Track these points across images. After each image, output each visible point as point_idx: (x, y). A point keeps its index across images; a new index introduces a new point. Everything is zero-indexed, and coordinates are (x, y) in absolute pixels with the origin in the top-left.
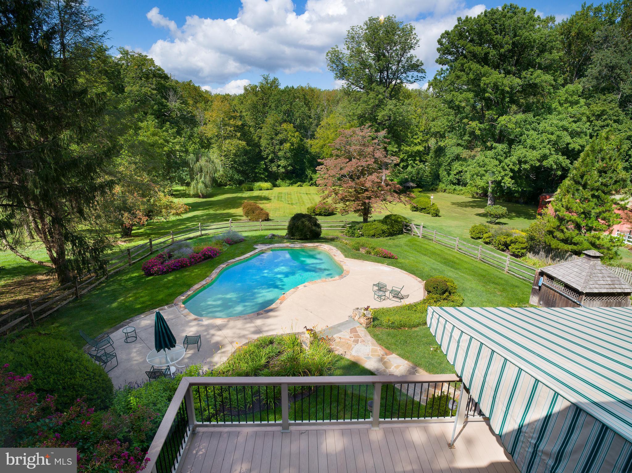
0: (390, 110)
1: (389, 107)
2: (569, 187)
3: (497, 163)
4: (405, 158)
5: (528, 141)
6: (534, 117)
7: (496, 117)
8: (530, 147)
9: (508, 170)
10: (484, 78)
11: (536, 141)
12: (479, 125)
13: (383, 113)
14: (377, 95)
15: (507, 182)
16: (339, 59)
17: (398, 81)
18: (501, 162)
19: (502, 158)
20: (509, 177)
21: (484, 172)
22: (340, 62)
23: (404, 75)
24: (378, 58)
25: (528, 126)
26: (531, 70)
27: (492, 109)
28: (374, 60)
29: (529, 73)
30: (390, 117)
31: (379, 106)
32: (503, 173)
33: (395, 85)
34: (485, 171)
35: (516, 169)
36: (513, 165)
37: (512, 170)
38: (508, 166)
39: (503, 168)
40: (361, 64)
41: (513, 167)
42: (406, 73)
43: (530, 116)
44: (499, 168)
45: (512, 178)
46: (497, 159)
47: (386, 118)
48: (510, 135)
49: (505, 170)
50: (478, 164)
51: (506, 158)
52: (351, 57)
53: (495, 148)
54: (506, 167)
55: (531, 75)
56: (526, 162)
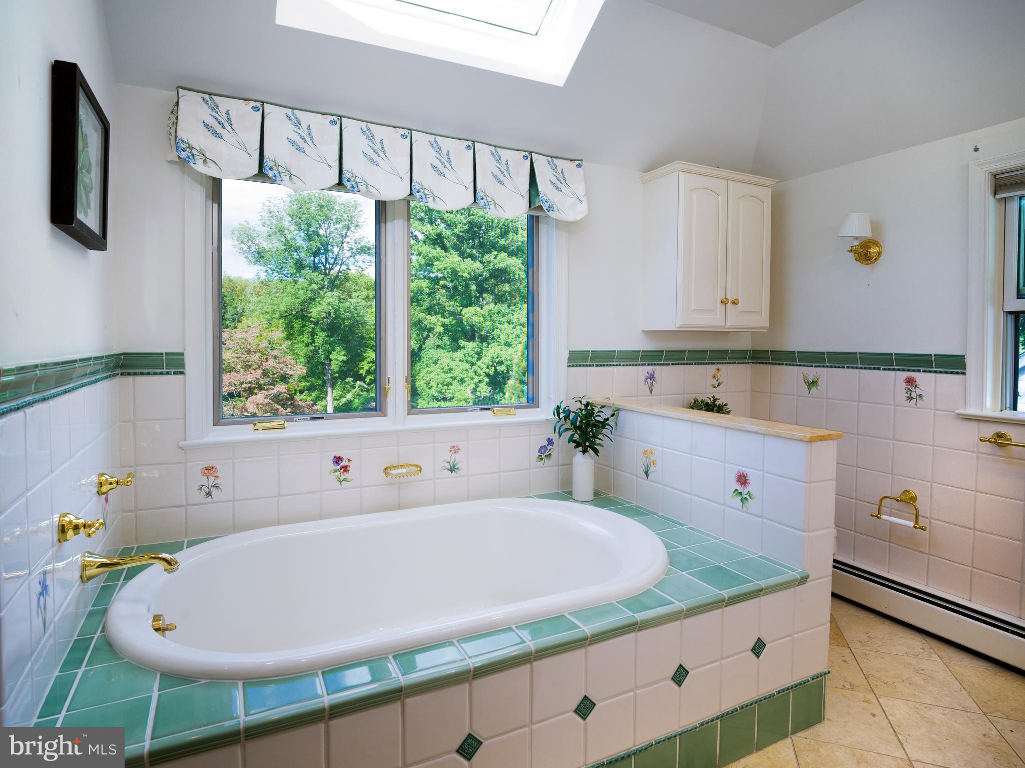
0: (329, 304)
1: (326, 301)
2: (514, 388)
3: (468, 366)
4: (372, 369)
5: (502, 336)
6: (509, 307)
7: (459, 309)
8: (505, 344)
9: (482, 374)
10: (437, 263)
11: (511, 336)
12: (441, 319)
13: (319, 308)
14: (310, 285)
15: (482, 391)
16: (250, 238)
17: (344, 267)
18: (473, 364)
19: (474, 360)
20: (484, 383)
21: (450, 380)
22: (253, 243)
23: (352, 260)
24: (309, 238)
25: (502, 319)
26: (496, 253)
27: (455, 300)
28: (304, 240)
29: (493, 256)
30: (329, 314)
31: (312, 299)
32: (477, 379)
33: (339, 271)
34: (451, 378)
35: (491, 373)
36: (488, 368)
37: (488, 375)
38: (481, 369)
39: (475, 372)
40: (285, 245)
41: (487, 371)
42: (354, 258)
43: (503, 307)
44: (471, 374)
45: (488, 384)
46: (467, 362)
47: (324, 315)
48: (481, 331)
49: (480, 375)
50: (443, 369)
51: (479, 359)
52: (269, 235)
53: (464, 348)
54: (479, 371)
55: (495, 258)
56: (501, 363)
